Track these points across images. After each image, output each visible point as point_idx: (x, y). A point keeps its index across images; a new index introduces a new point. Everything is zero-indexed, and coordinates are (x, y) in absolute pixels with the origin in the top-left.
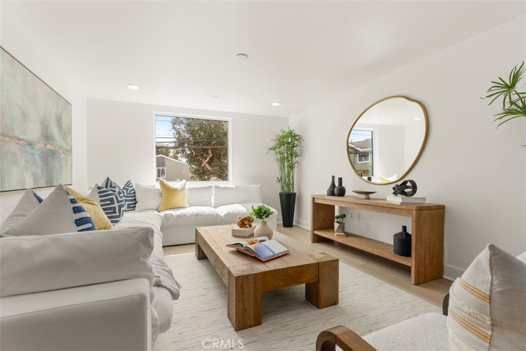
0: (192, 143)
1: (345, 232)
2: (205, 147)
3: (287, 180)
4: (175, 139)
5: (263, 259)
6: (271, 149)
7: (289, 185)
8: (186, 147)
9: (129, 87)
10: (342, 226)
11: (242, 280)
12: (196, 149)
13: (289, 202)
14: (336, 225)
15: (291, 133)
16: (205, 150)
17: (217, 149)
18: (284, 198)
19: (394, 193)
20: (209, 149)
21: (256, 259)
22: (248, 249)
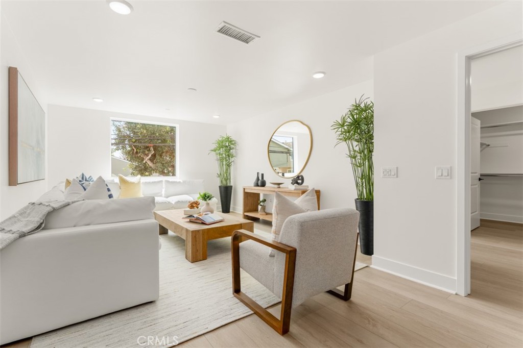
0: (134, 140)
1: (265, 212)
2: (147, 145)
3: (225, 175)
4: (116, 136)
5: (207, 223)
6: (212, 150)
7: (227, 180)
8: (127, 144)
9: (95, 100)
10: (264, 208)
11: (195, 233)
12: (136, 146)
13: (226, 193)
14: (260, 207)
15: (228, 138)
16: (147, 148)
17: (159, 147)
18: (223, 190)
19: (292, 183)
20: (151, 146)
21: (203, 223)
22: (198, 218)
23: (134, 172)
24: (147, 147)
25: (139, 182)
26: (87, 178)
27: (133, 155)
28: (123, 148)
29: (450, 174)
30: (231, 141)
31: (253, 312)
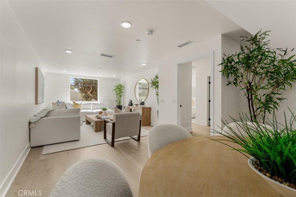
0: (83, 84)
3: (119, 101)
6: (114, 90)
7: (120, 103)
8: (80, 86)
15: (120, 85)
17: (94, 87)
19: (140, 104)
20: (91, 86)
21: (101, 119)
22: (99, 117)
23: (83, 98)
24: (89, 87)
25: (81, 104)
26: (60, 102)
27: (82, 90)
28: (78, 87)
29: (174, 102)
30: (122, 86)
31: (106, 142)
